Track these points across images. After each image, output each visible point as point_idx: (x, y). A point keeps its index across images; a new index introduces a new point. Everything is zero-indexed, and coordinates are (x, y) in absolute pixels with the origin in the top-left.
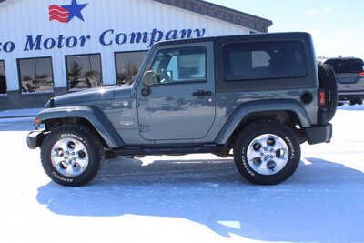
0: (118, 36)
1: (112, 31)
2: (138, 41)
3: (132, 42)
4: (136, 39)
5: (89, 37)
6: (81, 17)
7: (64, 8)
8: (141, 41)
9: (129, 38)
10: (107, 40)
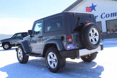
0: (107, 15)
1: (105, 13)
2: (113, 16)
3: (111, 16)
4: (112, 15)
5: (97, 16)
6: (95, 10)
7: (90, 7)
8: (114, 16)
9: (110, 15)
10: (103, 17)
